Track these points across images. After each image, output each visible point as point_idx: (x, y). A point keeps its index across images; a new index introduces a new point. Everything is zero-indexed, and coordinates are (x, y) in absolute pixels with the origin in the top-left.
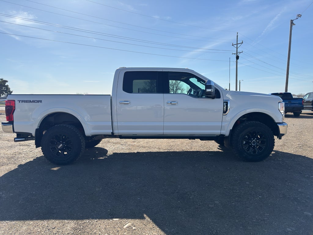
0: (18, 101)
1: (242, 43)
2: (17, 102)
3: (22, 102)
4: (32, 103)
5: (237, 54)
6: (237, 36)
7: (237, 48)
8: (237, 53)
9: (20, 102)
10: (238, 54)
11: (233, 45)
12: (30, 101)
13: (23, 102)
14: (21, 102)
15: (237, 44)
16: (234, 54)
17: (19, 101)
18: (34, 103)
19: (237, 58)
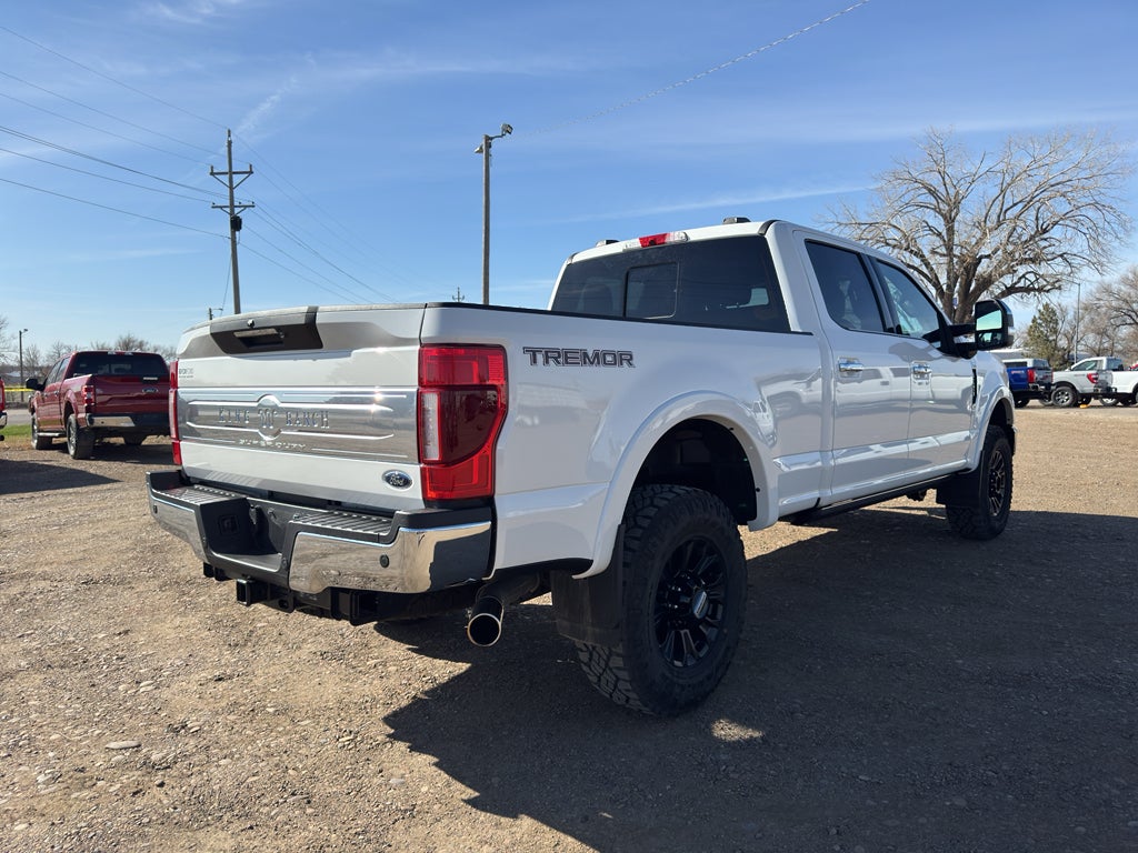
0: (526, 350)
1: (251, 172)
2: (518, 363)
3: (547, 362)
4: (594, 368)
5: (232, 211)
6: (230, 143)
7: (231, 188)
8: (232, 206)
9: (534, 361)
10: (237, 210)
11: (212, 174)
12: (586, 355)
13: (551, 361)
14: (540, 358)
15: (231, 173)
16: (221, 207)
17: (533, 352)
18: (602, 369)
19: (236, 224)
